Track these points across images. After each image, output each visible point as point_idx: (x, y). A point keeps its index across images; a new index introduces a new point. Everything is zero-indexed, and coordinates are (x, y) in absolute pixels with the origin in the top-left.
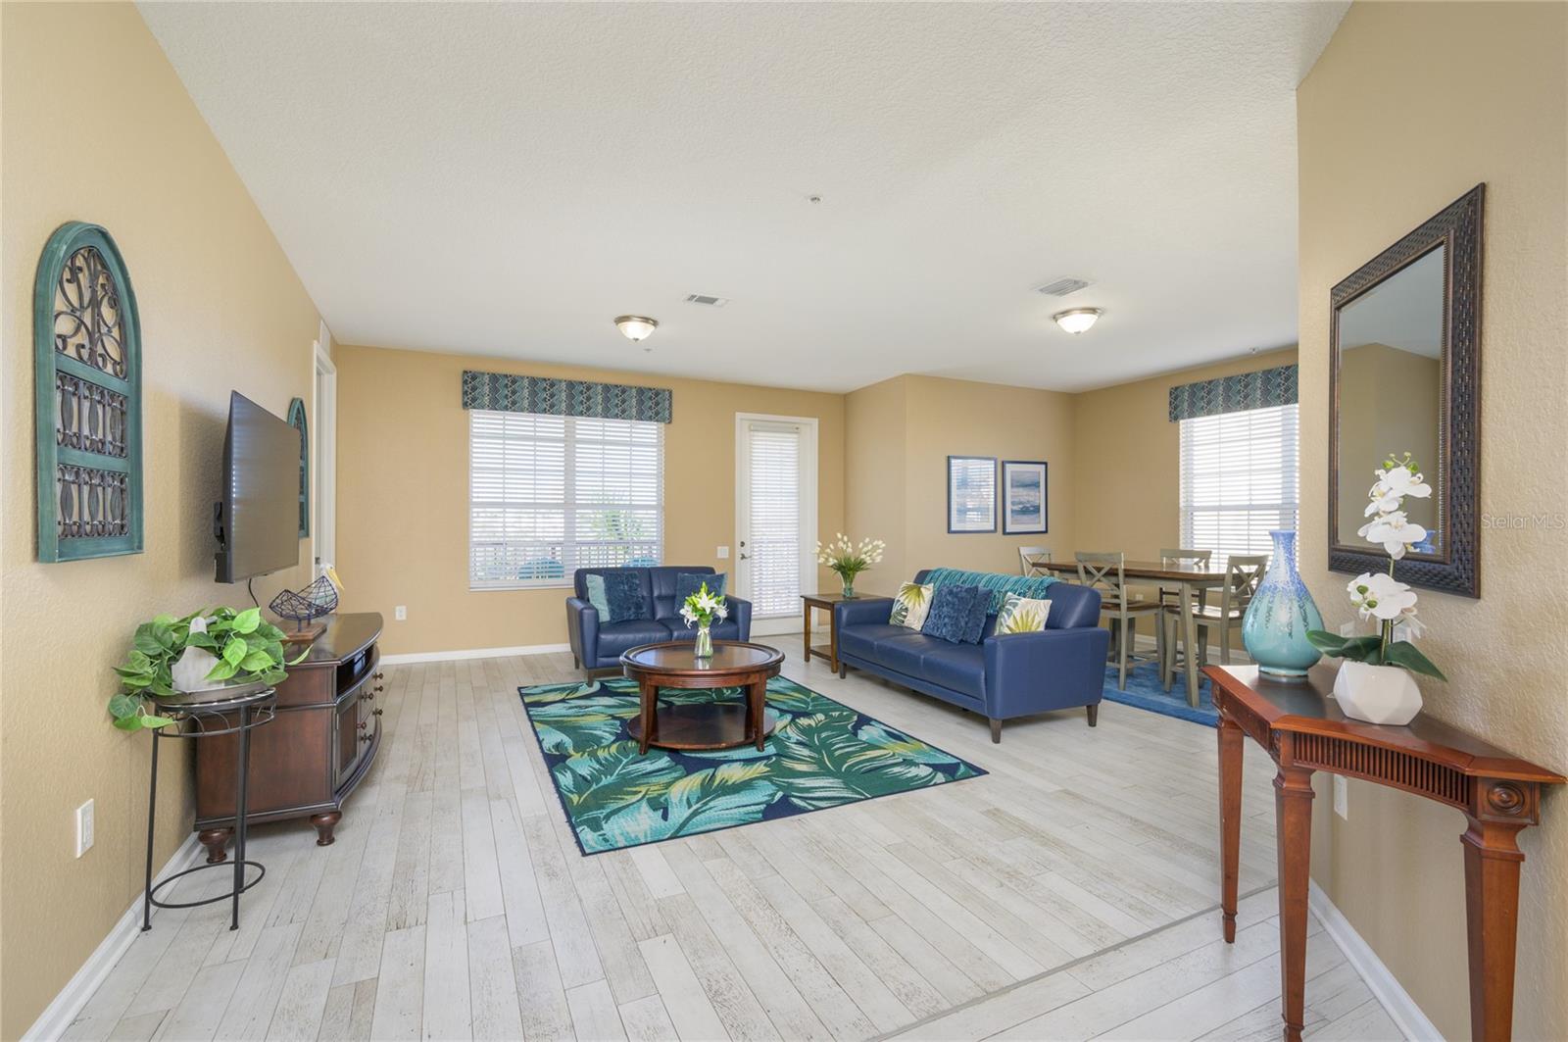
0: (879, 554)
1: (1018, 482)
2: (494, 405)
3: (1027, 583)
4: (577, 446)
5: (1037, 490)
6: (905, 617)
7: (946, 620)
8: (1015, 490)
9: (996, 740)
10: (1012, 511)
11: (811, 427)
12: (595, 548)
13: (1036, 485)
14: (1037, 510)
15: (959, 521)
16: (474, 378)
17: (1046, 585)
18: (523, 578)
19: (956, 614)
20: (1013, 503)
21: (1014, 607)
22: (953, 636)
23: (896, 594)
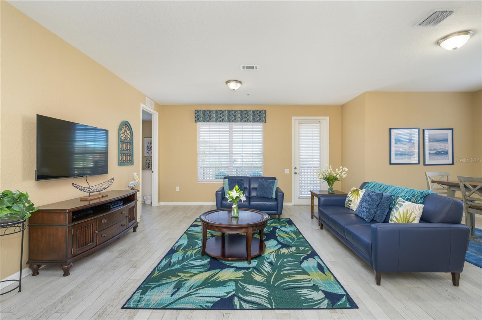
0: (345, 174)
1: (433, 139)
2: (204, 121)
3: (413, 193)
4: (233, 133)
5: (447, 143)
6: (350, 204)
7: (364, 209)
8: (432, 143)
9: (378, 283)
10: (430, 154)
11: (326, 121)
12: (260, 169)
13: (446, 140)
14: (446, 153)
15: (395, 159)
16: (198, 112)
17: (424, 195)
18: (217, 179)
19: (369, 207)
20: (430, 150)
21: (400, 206)
22: (367, 218)
23: (348, 192)
